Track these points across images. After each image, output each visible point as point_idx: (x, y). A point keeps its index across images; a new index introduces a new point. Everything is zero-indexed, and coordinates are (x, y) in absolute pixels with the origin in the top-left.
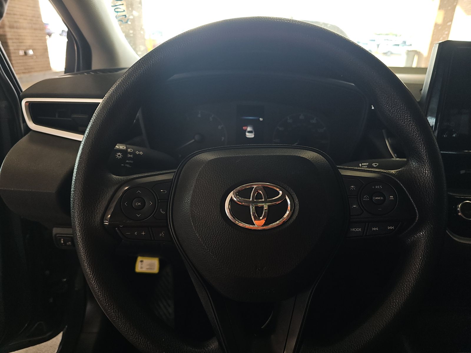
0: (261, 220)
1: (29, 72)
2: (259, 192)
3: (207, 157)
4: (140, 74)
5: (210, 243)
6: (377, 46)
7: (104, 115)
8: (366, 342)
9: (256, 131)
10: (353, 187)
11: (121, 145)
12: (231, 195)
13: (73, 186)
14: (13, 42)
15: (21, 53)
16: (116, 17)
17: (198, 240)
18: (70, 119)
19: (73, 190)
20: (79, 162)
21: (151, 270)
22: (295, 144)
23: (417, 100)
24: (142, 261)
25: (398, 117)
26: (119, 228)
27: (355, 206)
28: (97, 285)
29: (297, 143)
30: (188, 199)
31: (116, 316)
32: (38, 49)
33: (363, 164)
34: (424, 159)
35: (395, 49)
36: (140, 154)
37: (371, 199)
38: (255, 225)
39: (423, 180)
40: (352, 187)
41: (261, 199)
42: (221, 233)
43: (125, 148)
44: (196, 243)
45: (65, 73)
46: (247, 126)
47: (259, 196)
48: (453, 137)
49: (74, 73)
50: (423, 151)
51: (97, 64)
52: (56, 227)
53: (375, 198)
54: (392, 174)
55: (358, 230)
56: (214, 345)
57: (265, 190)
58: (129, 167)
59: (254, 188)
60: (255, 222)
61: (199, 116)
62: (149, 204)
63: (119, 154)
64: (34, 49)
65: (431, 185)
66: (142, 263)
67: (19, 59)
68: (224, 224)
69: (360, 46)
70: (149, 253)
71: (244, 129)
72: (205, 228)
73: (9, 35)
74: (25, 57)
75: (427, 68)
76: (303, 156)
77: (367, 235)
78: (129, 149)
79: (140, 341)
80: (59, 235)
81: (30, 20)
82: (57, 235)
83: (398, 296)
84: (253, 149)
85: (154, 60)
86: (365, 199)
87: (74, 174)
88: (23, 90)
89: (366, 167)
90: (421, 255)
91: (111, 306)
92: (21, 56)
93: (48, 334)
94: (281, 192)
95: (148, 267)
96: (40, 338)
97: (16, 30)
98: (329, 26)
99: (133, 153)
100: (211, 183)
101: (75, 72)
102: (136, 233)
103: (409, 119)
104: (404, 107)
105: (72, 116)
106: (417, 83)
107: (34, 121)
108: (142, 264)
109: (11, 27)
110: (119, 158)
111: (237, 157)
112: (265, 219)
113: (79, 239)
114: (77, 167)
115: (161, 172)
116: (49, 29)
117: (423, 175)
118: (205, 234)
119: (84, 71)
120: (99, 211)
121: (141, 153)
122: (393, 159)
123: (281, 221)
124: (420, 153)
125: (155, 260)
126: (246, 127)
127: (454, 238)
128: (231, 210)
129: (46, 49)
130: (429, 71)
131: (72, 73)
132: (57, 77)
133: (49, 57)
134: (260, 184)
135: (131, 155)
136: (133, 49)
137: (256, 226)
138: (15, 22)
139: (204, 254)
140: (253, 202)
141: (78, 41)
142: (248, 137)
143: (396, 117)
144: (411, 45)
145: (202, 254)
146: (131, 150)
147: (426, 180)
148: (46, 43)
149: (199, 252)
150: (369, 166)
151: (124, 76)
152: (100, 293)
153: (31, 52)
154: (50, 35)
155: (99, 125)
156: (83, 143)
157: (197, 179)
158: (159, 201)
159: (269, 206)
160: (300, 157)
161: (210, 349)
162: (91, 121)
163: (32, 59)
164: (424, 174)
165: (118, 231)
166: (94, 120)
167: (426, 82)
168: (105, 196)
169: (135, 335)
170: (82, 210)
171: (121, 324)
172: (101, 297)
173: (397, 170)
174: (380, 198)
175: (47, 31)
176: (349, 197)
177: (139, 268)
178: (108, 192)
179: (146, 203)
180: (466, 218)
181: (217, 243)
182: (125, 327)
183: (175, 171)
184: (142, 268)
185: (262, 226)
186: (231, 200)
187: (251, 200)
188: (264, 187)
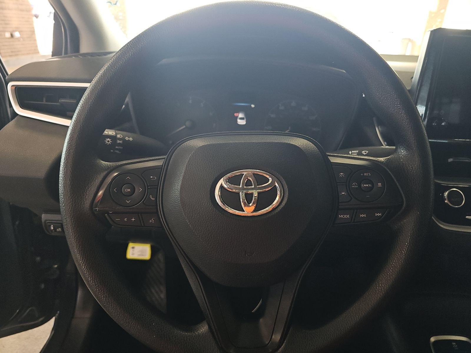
0: (250, 206)
1: (16, 55)
2: (249, 178)
3: (197, 143)
4: (129, 58)
7: (92, 101)
8: (352, 324)
9: (248, 117)
10: (342, 174)
11: (110, 130)
12: (221, 182)
15: (8, 35)
17: (188, 226)
18: (59, 104)
19: (61, 176)
21: (142, 256)
23: (407, 89)
24: (133, 248)
26: (108, 213)
27: (344, 193)
28: (87, 270)
29: (288, 131)
30: (177, 186)
31: (107, 301)
32: (25, 31)
33: (353, 152)
34: (412, 147)
37: (360, 186)
38: (244, 211)
39: (411, 167)
41: (251, 186)
42: (210, 219)
43: (114, 133)
44: (186, 229)
45: (52, 56)
46: (238, 112)
47: (249, 183)
48: (443, 125)
49: (61, 57)
50: (412, 139)
51: (85, 47)
52: (44, 213)
53: (363, 185)
54: (381, 162)
55: (346, 216)
56: (203, 329)
57: (254, 176)
58: (119, 153)
59: (244, 175)
60: (244, 208)
61: (190, 102)
62: (139, 190)
63: (108, 139)
64: (19, 31)
65: (419, 173)
66: (133, 249)
67: (6, 42)
68: (214, 211)
70: (141, 238)
71: (236, 116)
72: (195, 214)
74: (12, 40)
76: (293, 144)
77: (355, 221)
78: (118, 134)
79: (131, 325)
82: (47, 222)
83: (383, 280)
84: (243, 136)
85: (143, 43)
86: (354, 186)
88: (9, 73)
89: (356, 154)
90: (407, 242)
91: (101, 291)
92: (7, 38)
93: (40, 320)
94: (270, 178)
95: (139, 253)
96: (33, 323)
99: (123, 139)
100: (201, 170)
101: (63, 55)
102: (125, 220)
104: (394, 95)
105: (60, 101)
106: (409, 71)
107: (21, 106)
108: (133, 251)
110: (108, 144)
112: (255, 205)
115: (151, 159)
116: (36, 11)
118: (195, 220)
119: (71, 55)
120: (88, 197)
121: (131, 139)
122: (383, 147)
123: (271, 208)
124: (408, 141)
125: (147, 246)
126: (238, 114)
128: (221, 197)
129: (33, 31)
130: (421, 59)
132: (44, 60)
133: (36, 40)
134: (249, 171)
135: (121, 141)
137: (246, 212)
139: (193, 240)
140: (243, 188)
141: (65, 24)
142: (239, 123)
143: (386, 104)
146: (120, 136)
147: (415, 167)
148: (33, 25)
149: (189, 238)
150: (359, 154)
151: (112, 59)
152: (90, 278)
153: (17, 34)
154: (37, 16)
156: (70, 128)
157: (187, 166)
158: (149, 187)
159: (259, 193)
160: (290, 144)
161: (200, 332)
162: (79, 105)
163: (19, 41)
165: (107, 217)
166: (82, 105)
167: (418, 71)
168: (94, 182)
169: (126, 320)
170: (70, 196)
171: (112, 309)
172: (91, 282)
173: (386, 158)
174: (369, 185)
175: (34, 12)
176: (338, 184)
177: (130, 254)
178: (97, 178)
179: (136, 189)
180: (453, 206)
181: (206, 229)
182: (115, 312)
183: (165, 157)
184: (133, 254)
185: (252, 212)
186: (222, 187)
187: (241, 187)
188: (254, 174)
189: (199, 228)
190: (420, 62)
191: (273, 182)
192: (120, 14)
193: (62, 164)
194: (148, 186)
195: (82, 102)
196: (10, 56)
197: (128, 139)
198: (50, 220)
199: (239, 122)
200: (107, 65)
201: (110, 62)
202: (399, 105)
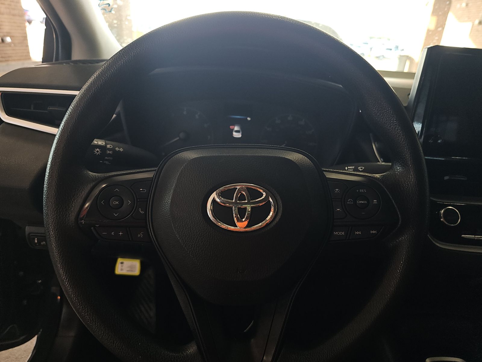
0: (243, 222)
2: (242, 193)
3: (190, 155)
4: (120, 66)
5: (191, 244)
6: (369, 49)
7: (81, 109)
8: (346, 346)
9: (243, 131)
10: (338, 190)
11: (100, 140)
12: (214, 195)
13: (46, 182)
16: (99, 5)
17: (178, 242)
18: (47, 112)
19: (45, 187)
20: (52, 157)
21: (132, 272)
22: (284, 145)
23: (404, 105)
24: (122, 263)
25: (384, 120)
26: (94, 227)
27: (339, 210)
28: (70, 287)
29: (285, 145)
30: (168, 199)
31: (91, 319)
32: (16, 36)
33: (349, 167)
34: (408, 163)
35: (387, 54)
37: (355, 203)
38: (237, 227)
39: (407, 184)
40: (336, 190)
41: (244, 200)
42: (202, 234)
43: (104, 144)
44: (176, 244)
45: (42, 63)
46: (234, 125)
47: (242, 198)
48: (439, 143)
49: (51, 63)
50: (408, 156)
51: (77, 54)
52: (29, 226)
53: (359, 202)
54: (376, 178)
55: (341, 233)
56: (192, 349)
57: (249, 192)
58: (108, 163)
59: (238, 189)
60: (238, 224)
61: (185, 113)
62: (128, 203)
63: (98, 150)
64: (11, 36)
65: (415, 190)
68: (205, 226)
69: (349, 47)
70: (130, 254)
71: (231, 128)
72: (186, 229)
74: (3, 45)
75: (415, 73)
76: (288, 158)
77: (350, 238)
78: (108, 145)
79: (115, 345)
82: (31, 234)
83: (378, 299)
84: (237, 149)
85: (135, 51)
86: (349, 203)
87: (47, 170)
89: (352, 170)
90: (403, 260)
91: (85, 308)
93: (22, 338)
94: (264, 193)
95: (128, 269)
96: (13, 341)
98: (320, 25)
99: (113, 150)
101: (54, 62)
102: (113, 233)
103: (395, 123)
104: (390, 111)
105: (48, 108)
106: (405, 87)
107: (6, 112)
108: (122, 266)
110: (97, 154)
111: (221, 156)
112: (248, 221)
113: (52, 239)
114: (50, 162)
115: (141, 170)
116: (29, 16)
117: (407, 180)
118: (185, 235)
119: (63, 61)
120: (74, 209)
121: (121, 150)
122: (379, 163)
123: (264, 223)
124: (405, 158)
125: (137, 262)
126: (233, 126)
127: (436, 244)
128: (213, 211)
129: (25, 37)
130: (417, 76)
131: (49, 63)
132: (33, 66)
133: (28, 46)
134: (243, 185)
135: (111, 152)
136: (117, 40)
139: (183, 256)
140: (236, 203)
141: (57, 30)
143: (382, 120)
144: (403, 50)
146: (110, 146)
147: (410, 184)
148: (25, 30)
149: (179, 254)
150: (355, 170)
151: (103, 67)
152: (74, 295)
153: (8, 39)
154: (30, 22)
156: (57, 137)
157: (178, 178)
158: (138, 200)
159: (252, 208)
160: (284, 158)
161: (188, 353)
162: (67, 114)
163: (10, 46)
164: (408, 178)
165: (94, 231)
166: (70, 113)
167: (414, 87)
168: (81, 194)
169: (110, 339)
170: (55, 208)
171: (96, 328)
173: (382, 174)
174: (364, 202)
175: (27, 18)
176: (333, 200)
177: (119, 270)
178: (83, 190)
179: (125, 202)
180: (449, 224)
181: (197, 244)
182: (99, 331)
183: (156, 169)
184: (122, 270)
185: (245, 228)
186: (214, 201)
187: (234, 201)
188: (247, 188)
190: (417, 79)
191: (267, 197)
192: (115, 22)
195: (70, 110)
197: (118, 149)
198: (34, 233)
199: (235, 135)
200: (98, 72)
201: (101, 70)
202: (395, 121)
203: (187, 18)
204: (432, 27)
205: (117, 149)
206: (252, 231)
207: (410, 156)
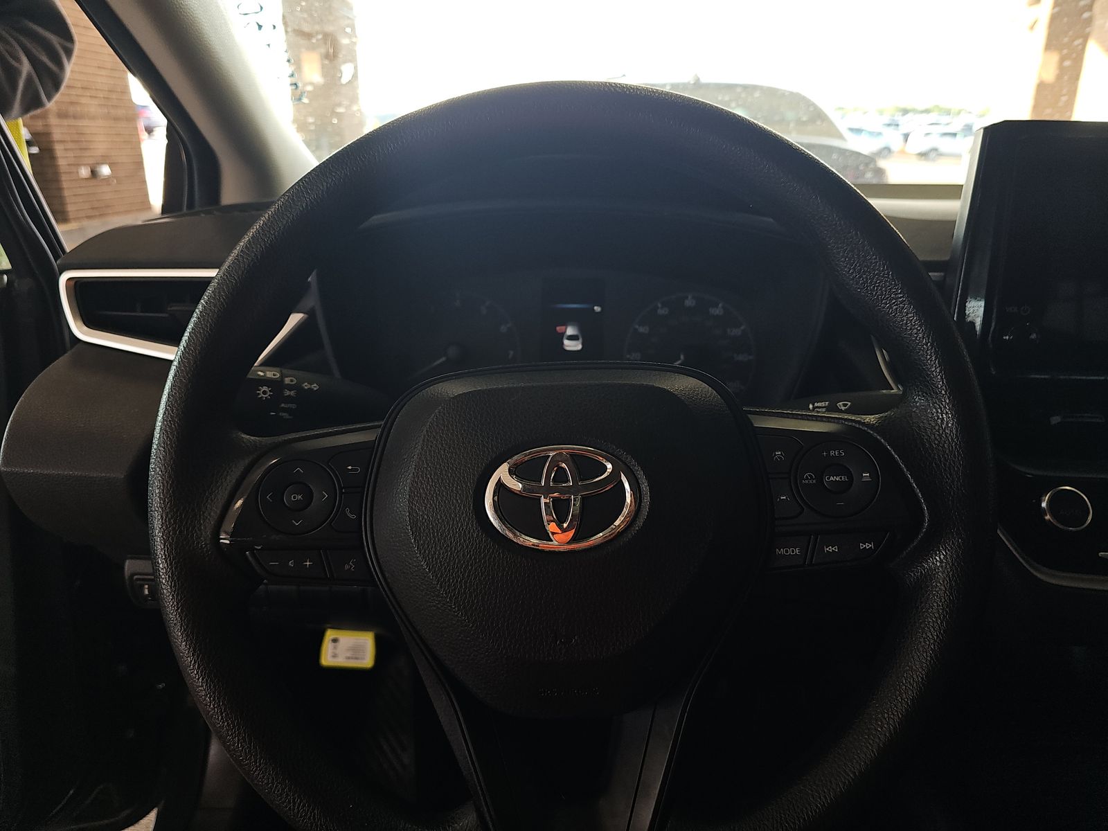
1: (101, 215)
2: (561, 465)
3: (450, 389)
4: (301, 211)
5: (453, 582)
6: (901, 138)
8: (815, 811)
9: (584, 335)
10: (780, 453)
11: (268, 368)
14: (66, 150)
15: (84, 172)
17: (425, 577)
18: (167, 315)
21: (356, 661)
24: (335, 641)
25: (876, 294)
26: (252, 550)
27: (785, 498)
28: (203, 679)
29: (679, 362)
30: (403, 486)
32: (122, 163)
33: (816, 405)
34: (937, 387)
35: (946, 145)
36: (313, 389)
37: (820, 480)
38: (552, 541)
39: (939, 436)
40: (777, 453)
41: (566, 483)
42: (475, 559)
43: (279, 375)
44: (422, 583)
45: (161, 214)
46: (565, 324)
47: (560, 476)
48: (1031, 341)
49: (179, 213)
51: (232, 192)
52: (131, 558)
53: (829, 479)
54: (868, 425)
55: (793, 552)
56: (466, 820)
58: (288, 417)
59: (551, 457)
61: (457, 303)
62: (321, 496)
63: (265, 388)
64: (112, 163)
65: (956, 447)
66: (337, 644)
67: (80, 187)
68: (482, 540)
71: (559, 332)
72: (441, 548)
73: (57, 134)
74: (93, 182)
76: (660, 386)
77: (813, 562)
78: (287, 377)
79: (298, 808)
80: (139, 577)
81: (104, 98)
82: (136, 577)
86: (807, 481)
89: (824, 409)
90: (937, 609)
91: (234, 727)
92: (83, 179)
93: (124, 814)
94: (609, 466)
95: (349, 655)
96: (105, 822)
97: (71, 122)
99: (297, 387)
100: (454, 448)
101: (184, 212)
102: (291, 564)
103: (900, 298)
104: (888, 273)
105: (169, 309)
107: (85, 321)
108: (335, 648)
109: (62, 115)
110: (265, 399)
111: (514, 388)
112: (574, 527)
113: (163, 576)
114: (162, 416)
117: (937, 424)
118: (441, 562)
119: (200, 209)
120: (209, 514)
121: (315, 387)
124: (928, 375)
125: (367, 638)
126: (563, 327)
127: (1039, 575)
128: (497, 507)
129: (139, 162)
130: (966, 191)
131: (176, 215)
134: (562, 449)
135: (292, 392)
137: (555, 543)
138: (72, 103)
139: (438, 608)
140: (547, 489)
142: (568, 348)
143: (872, 293)
145: (435, 608)
146: (292, 381)
147: (944, 435)
148: (140, 148)
149: (429, 604)
150: (829, 409)
152: (210, 698)
153: (105, 170)
155: (211, 325)
156: (175, 363)
157: (423, 441)
158: (343, 491)
159: (584, 499)
163: (109, 185)
164: (940, 421)
165: (250, 558)
166: (201, 312)
167: (961, 217)
168: (224, 480)
169: (287, 795)
170: (170, 511)
171: (256, 770)
172: (212, 706)
173: (881, 415)
174: (841, 478)
176: (771, 476)
177: (329, 656)
178: (228, 472)
179: (316, 495)
180: (1066, 528)
181: (466, 582)
182: (263, 777)
183: (380, 423)
184: (335, 656)
185: (569, 543)
186: (500, 485)
187: (543, 485)
188: (573, 456)
189: (449, 580)
190: (965, 198)
191: (615, 474)
192: (311, 120)
193: (155, 441)
194: (341, 489)
196: (89, 217)
197: (309, 386)
198: (140, 574)
199: (568, 346)
200: (255, 227)
201: (262, 222)
202: (900, 293)
203: (436, 105)
204: (1050, 75)
205: (306, 386)
206: (585, 549)
207: (940, 372)
